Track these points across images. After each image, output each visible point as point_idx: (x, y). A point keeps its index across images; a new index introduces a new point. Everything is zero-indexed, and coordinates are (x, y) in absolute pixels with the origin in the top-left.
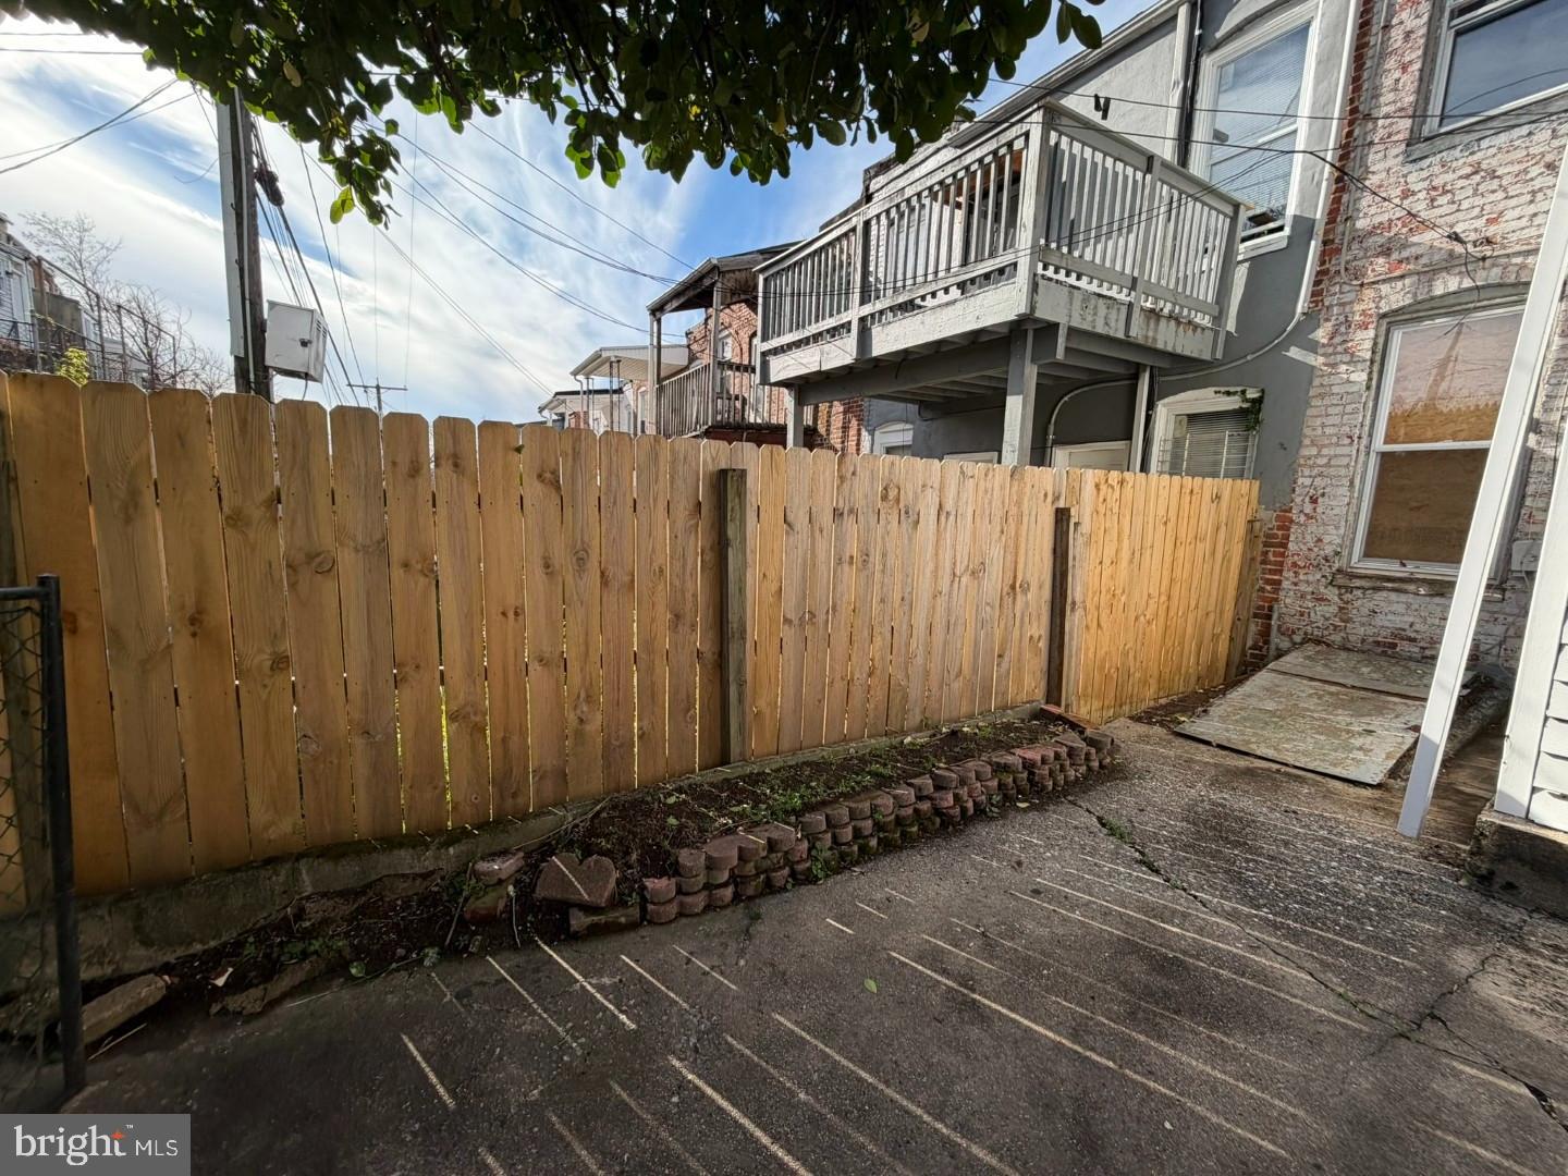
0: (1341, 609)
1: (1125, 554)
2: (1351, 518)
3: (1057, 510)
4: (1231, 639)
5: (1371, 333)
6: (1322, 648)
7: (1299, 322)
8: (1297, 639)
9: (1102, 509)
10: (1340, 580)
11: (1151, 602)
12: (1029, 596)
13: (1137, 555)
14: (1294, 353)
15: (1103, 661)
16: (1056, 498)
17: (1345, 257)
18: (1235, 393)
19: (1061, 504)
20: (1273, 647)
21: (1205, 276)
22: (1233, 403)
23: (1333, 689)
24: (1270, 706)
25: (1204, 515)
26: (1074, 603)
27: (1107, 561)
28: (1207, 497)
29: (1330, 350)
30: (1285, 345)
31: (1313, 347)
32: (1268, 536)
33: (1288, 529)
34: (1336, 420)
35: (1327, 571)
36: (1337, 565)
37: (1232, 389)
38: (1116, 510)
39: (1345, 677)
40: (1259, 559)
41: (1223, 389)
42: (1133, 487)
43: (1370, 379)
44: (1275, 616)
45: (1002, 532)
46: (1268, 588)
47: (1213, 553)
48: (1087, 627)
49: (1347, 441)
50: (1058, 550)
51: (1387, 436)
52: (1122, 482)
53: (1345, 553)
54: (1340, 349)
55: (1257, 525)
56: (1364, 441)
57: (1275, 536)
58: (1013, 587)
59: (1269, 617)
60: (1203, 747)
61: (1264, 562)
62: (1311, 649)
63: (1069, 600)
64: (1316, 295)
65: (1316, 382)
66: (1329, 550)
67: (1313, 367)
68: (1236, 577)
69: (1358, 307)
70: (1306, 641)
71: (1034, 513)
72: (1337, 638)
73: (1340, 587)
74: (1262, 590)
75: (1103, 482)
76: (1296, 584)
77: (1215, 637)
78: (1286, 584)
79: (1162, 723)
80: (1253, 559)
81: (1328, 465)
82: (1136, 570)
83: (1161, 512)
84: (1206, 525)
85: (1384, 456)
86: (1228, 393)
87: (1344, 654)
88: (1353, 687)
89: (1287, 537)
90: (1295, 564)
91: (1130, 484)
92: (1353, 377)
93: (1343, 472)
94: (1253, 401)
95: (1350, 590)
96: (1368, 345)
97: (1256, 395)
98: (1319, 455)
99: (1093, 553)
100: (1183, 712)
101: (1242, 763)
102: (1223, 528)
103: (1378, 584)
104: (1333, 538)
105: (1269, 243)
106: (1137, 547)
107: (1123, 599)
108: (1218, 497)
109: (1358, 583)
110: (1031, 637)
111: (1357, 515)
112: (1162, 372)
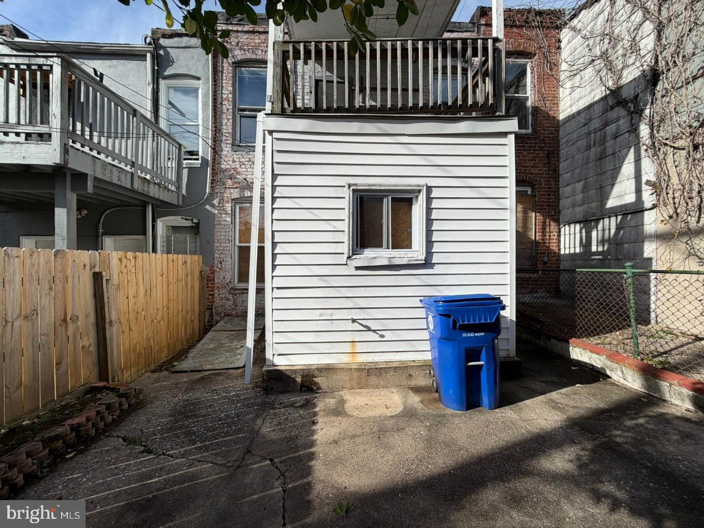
0: (234, 302)
1: (142, 292)
2: (233, 269)
3: (94, 273)
4: (199, 320)
5: (230, 205)
6: (230, 317)
7: (208, 196)
8: (222, 315)
9: (125, 271)
10: (233, 292)
11: (159, 312)
12: (79, 323)
13: (148, 291)
14: (208, 207)
15: (135, 347)
16: (93, 266)
17: (219, 176)
18: (189, 220)
19: (97, 270)
20: (214, 320)
21: (170, 169)
22: (188, 224)
23: (233, 333)
24: (211, 346)
25: (180, 270)
26: (111, 322)
27: (131, 297)
28: (180, 262)
29: (219, 208)
30: (205, 203)
31: (213, 206)
32: (207, 277)
33: (214, 274)
34: (224, 234)
35: (228, 289)
36: (230, 287)
37: (188, 218)
38: (133, 270)
39: (236, 327)
40: (206, 286)
41: (184, 217)
42: (142, 259)
43: (232, 221)
44: (214, 308)
45: (51, 289)
46: (210, 297)
47: (187, 286)
48: (123, 332)
49: (228, 242)
50: (97, 295)
51: (239, 240)
52: (135, 258)
53: (233, 282)
54: (222, 209)
55: (203, 273)
56: (233, 242)
57: (210, 277)
58: (65, 320)
59: (212, 309)
60: (184, 374)
61: (208, 287)
62: (226, 318)
63: (107, 320)
64: (212, 187)
65: (216, 219)
66: (228, 281)
67: (214, 214)
68: (198, 295)
69: (225, 195)
70: (225, 316)
71: (77, 276)
72: (234, 313)
73: (232, 294)
74: (208, 298)
75: (123, 257)
76: (219, 295)
77: (192, 321)
78: (216, 295)
79: (166, 369)
80: (203, 287)
81: (224, 250)
82: (149, 298)
83: (159, 270)
84: (182, 275)
85: (240, 247)
86: (187, 219)
87: (236, 318)
88: (239, 330)
89: (214, 277)
90: (218, 287)
91: (140, 258)
92: (227, 219)
93: (228, 252)
94: (196, 223)
95: (236, 295)
96: (230, 209)
97: (197, 221)
98: (220, 246)
99: (122, 294)
100: (176, 361)
101: (199, 375)
102: (190, 275)
103: (243, 291)
104: (228, 277)
105: (194, 164)
106: (148, 287)
107: (143, 313)
108: (186, 262)
109: (237, 292)
110: (83, 347)
111: (234, 267)
112: (158, 206)
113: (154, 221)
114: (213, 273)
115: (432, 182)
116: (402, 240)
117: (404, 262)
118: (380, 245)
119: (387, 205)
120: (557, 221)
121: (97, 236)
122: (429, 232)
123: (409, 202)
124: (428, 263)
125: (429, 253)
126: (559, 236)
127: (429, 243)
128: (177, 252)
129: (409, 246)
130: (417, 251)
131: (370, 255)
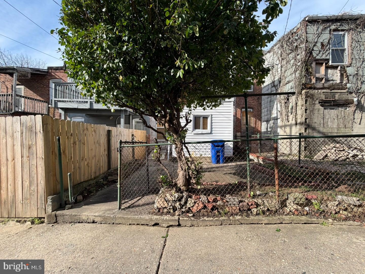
3: (132, 134)
34: (153, 124)
55: (147, 136)
61: (148, 141)
76: (151, 143)
90: (151, 140)
108: (141, 133)
111: (156, 135)
112: (134, 116)
113: (132, 120)
114: (149, 136)
115: (212, 114)
116: (205, 127)
117: (205, 133)
118: (199, 128)
119: (201, 119)
120: (261, 120)
121: (115, 124)
122: (212, 126)
123: (207, 118)
124: (211, 133)
125: (211, 131)
126: (261, 125)
127: (212, 128)
128: (138, 129)
129: (207, 129)
130: (208, 130)
131: (197, 131)
